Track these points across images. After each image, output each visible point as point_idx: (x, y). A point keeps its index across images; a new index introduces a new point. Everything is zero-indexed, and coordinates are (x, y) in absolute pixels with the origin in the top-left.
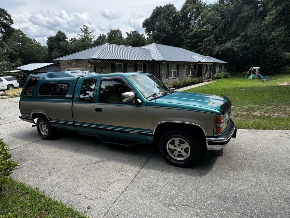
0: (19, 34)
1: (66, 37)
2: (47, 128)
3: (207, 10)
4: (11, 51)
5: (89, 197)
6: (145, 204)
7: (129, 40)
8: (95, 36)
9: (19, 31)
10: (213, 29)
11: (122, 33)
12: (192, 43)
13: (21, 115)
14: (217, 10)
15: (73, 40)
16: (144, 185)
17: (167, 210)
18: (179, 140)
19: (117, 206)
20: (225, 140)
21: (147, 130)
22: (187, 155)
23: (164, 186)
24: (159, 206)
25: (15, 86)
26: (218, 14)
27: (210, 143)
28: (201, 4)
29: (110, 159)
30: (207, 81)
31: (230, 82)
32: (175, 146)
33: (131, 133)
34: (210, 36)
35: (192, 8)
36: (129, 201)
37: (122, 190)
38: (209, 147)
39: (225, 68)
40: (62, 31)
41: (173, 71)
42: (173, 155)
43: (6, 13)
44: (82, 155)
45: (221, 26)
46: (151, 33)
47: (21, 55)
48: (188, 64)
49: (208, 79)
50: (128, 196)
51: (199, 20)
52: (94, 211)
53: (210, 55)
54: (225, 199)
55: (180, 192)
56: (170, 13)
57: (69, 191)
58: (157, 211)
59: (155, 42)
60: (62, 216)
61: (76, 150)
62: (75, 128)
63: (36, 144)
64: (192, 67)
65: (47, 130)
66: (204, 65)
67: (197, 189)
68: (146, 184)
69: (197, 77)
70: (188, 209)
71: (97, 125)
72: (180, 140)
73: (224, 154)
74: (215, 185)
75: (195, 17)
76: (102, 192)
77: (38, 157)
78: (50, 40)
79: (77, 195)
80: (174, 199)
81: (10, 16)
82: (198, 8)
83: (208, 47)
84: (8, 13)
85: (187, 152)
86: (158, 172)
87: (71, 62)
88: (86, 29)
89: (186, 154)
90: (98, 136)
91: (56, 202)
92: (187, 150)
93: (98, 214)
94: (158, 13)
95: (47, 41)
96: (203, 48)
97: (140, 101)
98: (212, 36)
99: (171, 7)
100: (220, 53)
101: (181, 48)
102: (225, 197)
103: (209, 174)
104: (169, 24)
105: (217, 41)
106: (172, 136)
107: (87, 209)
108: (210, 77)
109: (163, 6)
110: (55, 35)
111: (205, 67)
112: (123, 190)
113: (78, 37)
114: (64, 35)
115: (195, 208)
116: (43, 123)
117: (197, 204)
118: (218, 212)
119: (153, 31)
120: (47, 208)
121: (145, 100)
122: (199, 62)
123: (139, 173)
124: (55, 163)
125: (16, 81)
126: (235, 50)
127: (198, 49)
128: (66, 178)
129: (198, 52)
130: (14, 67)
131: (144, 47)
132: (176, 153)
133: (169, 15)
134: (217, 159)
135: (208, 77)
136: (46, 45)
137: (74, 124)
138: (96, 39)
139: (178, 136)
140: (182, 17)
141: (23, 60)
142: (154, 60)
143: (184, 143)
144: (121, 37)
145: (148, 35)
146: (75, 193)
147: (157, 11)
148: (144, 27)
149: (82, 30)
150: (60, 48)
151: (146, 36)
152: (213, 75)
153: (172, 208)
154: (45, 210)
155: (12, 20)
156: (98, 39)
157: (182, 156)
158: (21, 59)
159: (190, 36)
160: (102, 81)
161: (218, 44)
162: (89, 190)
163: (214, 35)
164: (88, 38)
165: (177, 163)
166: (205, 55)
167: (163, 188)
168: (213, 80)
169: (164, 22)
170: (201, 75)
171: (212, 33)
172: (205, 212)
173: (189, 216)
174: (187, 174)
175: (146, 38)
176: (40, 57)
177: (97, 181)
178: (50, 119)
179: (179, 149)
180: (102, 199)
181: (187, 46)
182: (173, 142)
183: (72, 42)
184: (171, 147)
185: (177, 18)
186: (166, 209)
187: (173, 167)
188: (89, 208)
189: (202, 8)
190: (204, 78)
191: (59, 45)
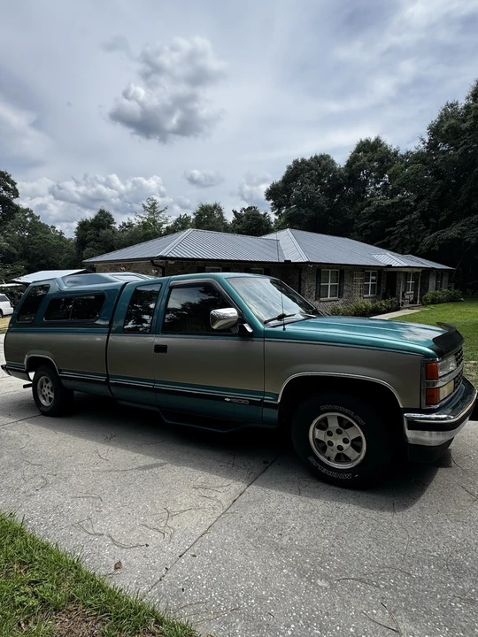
0: (26, 217)
1: (113, 220)
2: (52, 391)
3: (402, 163)
4: (6, 247)
5: (123, 542)
6: (253, 569)
7: (239, 224)
8: (169, 218)
9: (27, 210)
10: (416, 201)
11: (224, 211)
12: (371, 228)
13: (5, 363)
14: (423, 162)
15: (127, 227)
16: (253, 524)
17: (306, 587)
18: (339, 417)
19: (183, 567)
20: (450, 418)
21: (264, 393)
22: (359, 456)
23: (302, 529)
24: (287, 576)
25: (4, 313)
26: (426, 170)
27: (414, 425)
28: (389, 152)
29: (177, 462)
30: (409, 308)
31: (463, 309)
32: (330, 434)
33: (227, 400)
34: (410, 212)
35: (370, 161)
36: (215, 558)
37: (200, 531)
38: (410, 434)
39: (450, 282)
40: (106, 210)
41: (329, 284)
42: (325, 457)
43: (8, 179)
44: (118, 449)
45: (434, 193)
46: (283, 211)
47: (24, 256)
48: (363, 270)
49: (410, 303)
50: (212, 545)
51: (386, 184)
52: (129, 575)
53: (413, 253)
54: (459, 571)
55: (340, 544)
56: (323, 170)
57: (79, 526)
58: (282, 587)
59: (291, 227)
60: (53, 578)
61: (107, 440)
62: (110, 389)
63: (27, 424)
64: (374, 278)
65: (52, 396)
66: (400, 272)
67: (384, 542)
68: (258, 521)
69: (385, 297)
70: (359, 589)
71: (154, 381)
72: (340, 420)
73: (453, 463)
74: (431, 535)
75: (375, 177)
76: (153, 534)
77: (26, 449)
78: (84, 226)
79: (95, 534)
80: (326, 562)
81: (14, 184)
82: (381, 161)
83: (408, 237)
84: (12, 178)
85: (358, 449)
86: (287, 496)
87: (117, 265)
88: (153, 206)
89: (357, 454)
90: (158, 410)
91: (46, 547)
92: (358, 444)
93: (137, 583)
94: (298, 171)
95: (77, 228)
96: (396, 238)
97: (250, 330)
98: (415, 215)
99: (325, 159)
100: (437, 248)
101: (347, 239)
102: (459, 565)
103: (416, 506)
104: (321, 191)
105: (427, 225)
106: (323, 408)
107: (113, 570)
108: (415, 299)
109: (307, 158)
110: (93, 217)
111: (402, 277)
112: (202, 531)
113: (135, 220)
114: (110, 216)
115: (378, 586)
116: (46, 379)
117: (384, 579)
118: (442, 603)
119: (288, 206)
120: (25, 558)
121: (261, 326)
122: (390, 266)
123: (244, 495)
124: (59, 464)
125: (8, 303)
126: (470, 242)
127: (385, 240)
128: (76, 497)
129: (385, 246)
130: (8, 275)
131: (267, 237)
132: (331, 451)
133: (320, 176)
134: (435, 474)
135: (412, 299)
136: (74, 237)
137: (108, 380)
138: (170, 223)
139: (336, 407)
140: (350, 178)
141: (28, 265)
142: (288, 262)
143: (349, 425)
144: (222, 218)
145: (276, 214)
146: (90, 531)
147: (295, 168)
148: (268, 199)
149: (144, 207)
150: (100, 241)
151: (273, 217)
152: (421, 296)
153: (320, 583)
154: (20, 562)
155: (17, 190)
156: (175, 224)
157: (347, 460)
158: (23, 262)
159: (367, 215)
160: (171, 288)
161: (429, 231)
162: (124, 526)
163: (420, 212)
164: (154, 222)
165: (335, 475)
166: (402, 253)
167: (298, 533)
168: (423, 305)
169: (311, 188)
170: (393, 295)
171: (415, 208)
172: (405, 599)
173: (363, 606)
174: (359, 504)
175: (273, 220)
176: (60, 259)
177: (145, 507)
178: (60, 370)
179: (338, 441)
180: (150, 547)
181: (362, 235)
182: (323, 424)
183: (125, 230)
184: (320, 435)
185: (338, 179)
186: (303, 584)
187: (325, 486)
188: (118, 566)
189: (390, 161)
190: (401, 301)
191: (98, 235)
